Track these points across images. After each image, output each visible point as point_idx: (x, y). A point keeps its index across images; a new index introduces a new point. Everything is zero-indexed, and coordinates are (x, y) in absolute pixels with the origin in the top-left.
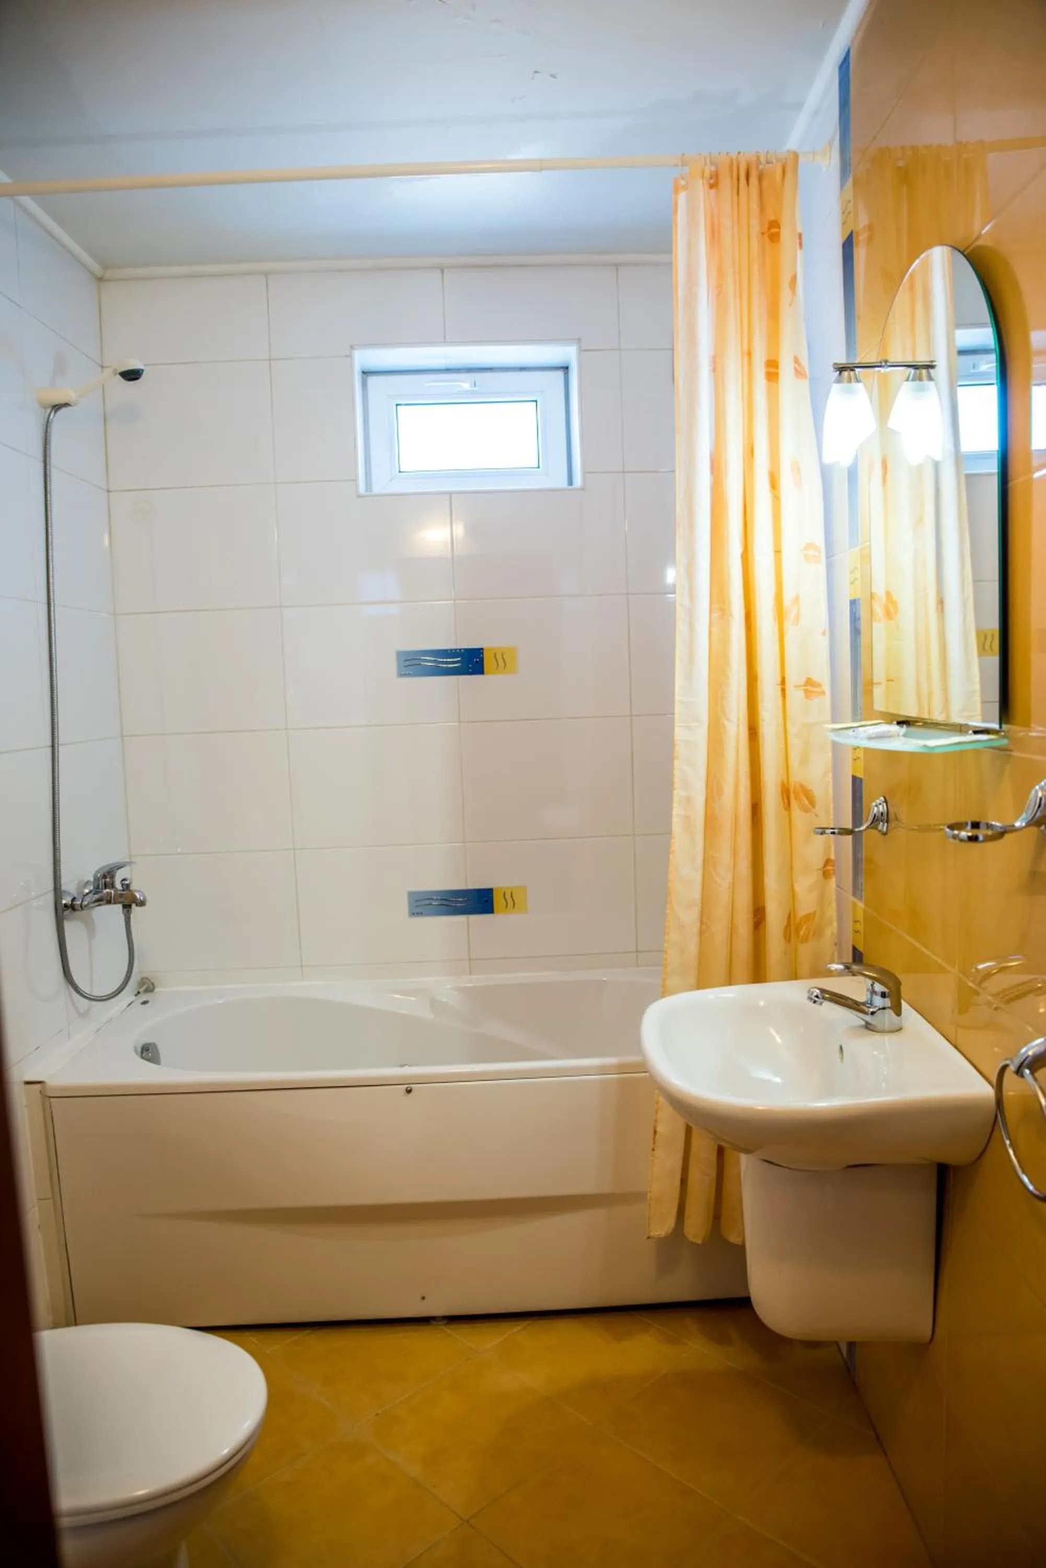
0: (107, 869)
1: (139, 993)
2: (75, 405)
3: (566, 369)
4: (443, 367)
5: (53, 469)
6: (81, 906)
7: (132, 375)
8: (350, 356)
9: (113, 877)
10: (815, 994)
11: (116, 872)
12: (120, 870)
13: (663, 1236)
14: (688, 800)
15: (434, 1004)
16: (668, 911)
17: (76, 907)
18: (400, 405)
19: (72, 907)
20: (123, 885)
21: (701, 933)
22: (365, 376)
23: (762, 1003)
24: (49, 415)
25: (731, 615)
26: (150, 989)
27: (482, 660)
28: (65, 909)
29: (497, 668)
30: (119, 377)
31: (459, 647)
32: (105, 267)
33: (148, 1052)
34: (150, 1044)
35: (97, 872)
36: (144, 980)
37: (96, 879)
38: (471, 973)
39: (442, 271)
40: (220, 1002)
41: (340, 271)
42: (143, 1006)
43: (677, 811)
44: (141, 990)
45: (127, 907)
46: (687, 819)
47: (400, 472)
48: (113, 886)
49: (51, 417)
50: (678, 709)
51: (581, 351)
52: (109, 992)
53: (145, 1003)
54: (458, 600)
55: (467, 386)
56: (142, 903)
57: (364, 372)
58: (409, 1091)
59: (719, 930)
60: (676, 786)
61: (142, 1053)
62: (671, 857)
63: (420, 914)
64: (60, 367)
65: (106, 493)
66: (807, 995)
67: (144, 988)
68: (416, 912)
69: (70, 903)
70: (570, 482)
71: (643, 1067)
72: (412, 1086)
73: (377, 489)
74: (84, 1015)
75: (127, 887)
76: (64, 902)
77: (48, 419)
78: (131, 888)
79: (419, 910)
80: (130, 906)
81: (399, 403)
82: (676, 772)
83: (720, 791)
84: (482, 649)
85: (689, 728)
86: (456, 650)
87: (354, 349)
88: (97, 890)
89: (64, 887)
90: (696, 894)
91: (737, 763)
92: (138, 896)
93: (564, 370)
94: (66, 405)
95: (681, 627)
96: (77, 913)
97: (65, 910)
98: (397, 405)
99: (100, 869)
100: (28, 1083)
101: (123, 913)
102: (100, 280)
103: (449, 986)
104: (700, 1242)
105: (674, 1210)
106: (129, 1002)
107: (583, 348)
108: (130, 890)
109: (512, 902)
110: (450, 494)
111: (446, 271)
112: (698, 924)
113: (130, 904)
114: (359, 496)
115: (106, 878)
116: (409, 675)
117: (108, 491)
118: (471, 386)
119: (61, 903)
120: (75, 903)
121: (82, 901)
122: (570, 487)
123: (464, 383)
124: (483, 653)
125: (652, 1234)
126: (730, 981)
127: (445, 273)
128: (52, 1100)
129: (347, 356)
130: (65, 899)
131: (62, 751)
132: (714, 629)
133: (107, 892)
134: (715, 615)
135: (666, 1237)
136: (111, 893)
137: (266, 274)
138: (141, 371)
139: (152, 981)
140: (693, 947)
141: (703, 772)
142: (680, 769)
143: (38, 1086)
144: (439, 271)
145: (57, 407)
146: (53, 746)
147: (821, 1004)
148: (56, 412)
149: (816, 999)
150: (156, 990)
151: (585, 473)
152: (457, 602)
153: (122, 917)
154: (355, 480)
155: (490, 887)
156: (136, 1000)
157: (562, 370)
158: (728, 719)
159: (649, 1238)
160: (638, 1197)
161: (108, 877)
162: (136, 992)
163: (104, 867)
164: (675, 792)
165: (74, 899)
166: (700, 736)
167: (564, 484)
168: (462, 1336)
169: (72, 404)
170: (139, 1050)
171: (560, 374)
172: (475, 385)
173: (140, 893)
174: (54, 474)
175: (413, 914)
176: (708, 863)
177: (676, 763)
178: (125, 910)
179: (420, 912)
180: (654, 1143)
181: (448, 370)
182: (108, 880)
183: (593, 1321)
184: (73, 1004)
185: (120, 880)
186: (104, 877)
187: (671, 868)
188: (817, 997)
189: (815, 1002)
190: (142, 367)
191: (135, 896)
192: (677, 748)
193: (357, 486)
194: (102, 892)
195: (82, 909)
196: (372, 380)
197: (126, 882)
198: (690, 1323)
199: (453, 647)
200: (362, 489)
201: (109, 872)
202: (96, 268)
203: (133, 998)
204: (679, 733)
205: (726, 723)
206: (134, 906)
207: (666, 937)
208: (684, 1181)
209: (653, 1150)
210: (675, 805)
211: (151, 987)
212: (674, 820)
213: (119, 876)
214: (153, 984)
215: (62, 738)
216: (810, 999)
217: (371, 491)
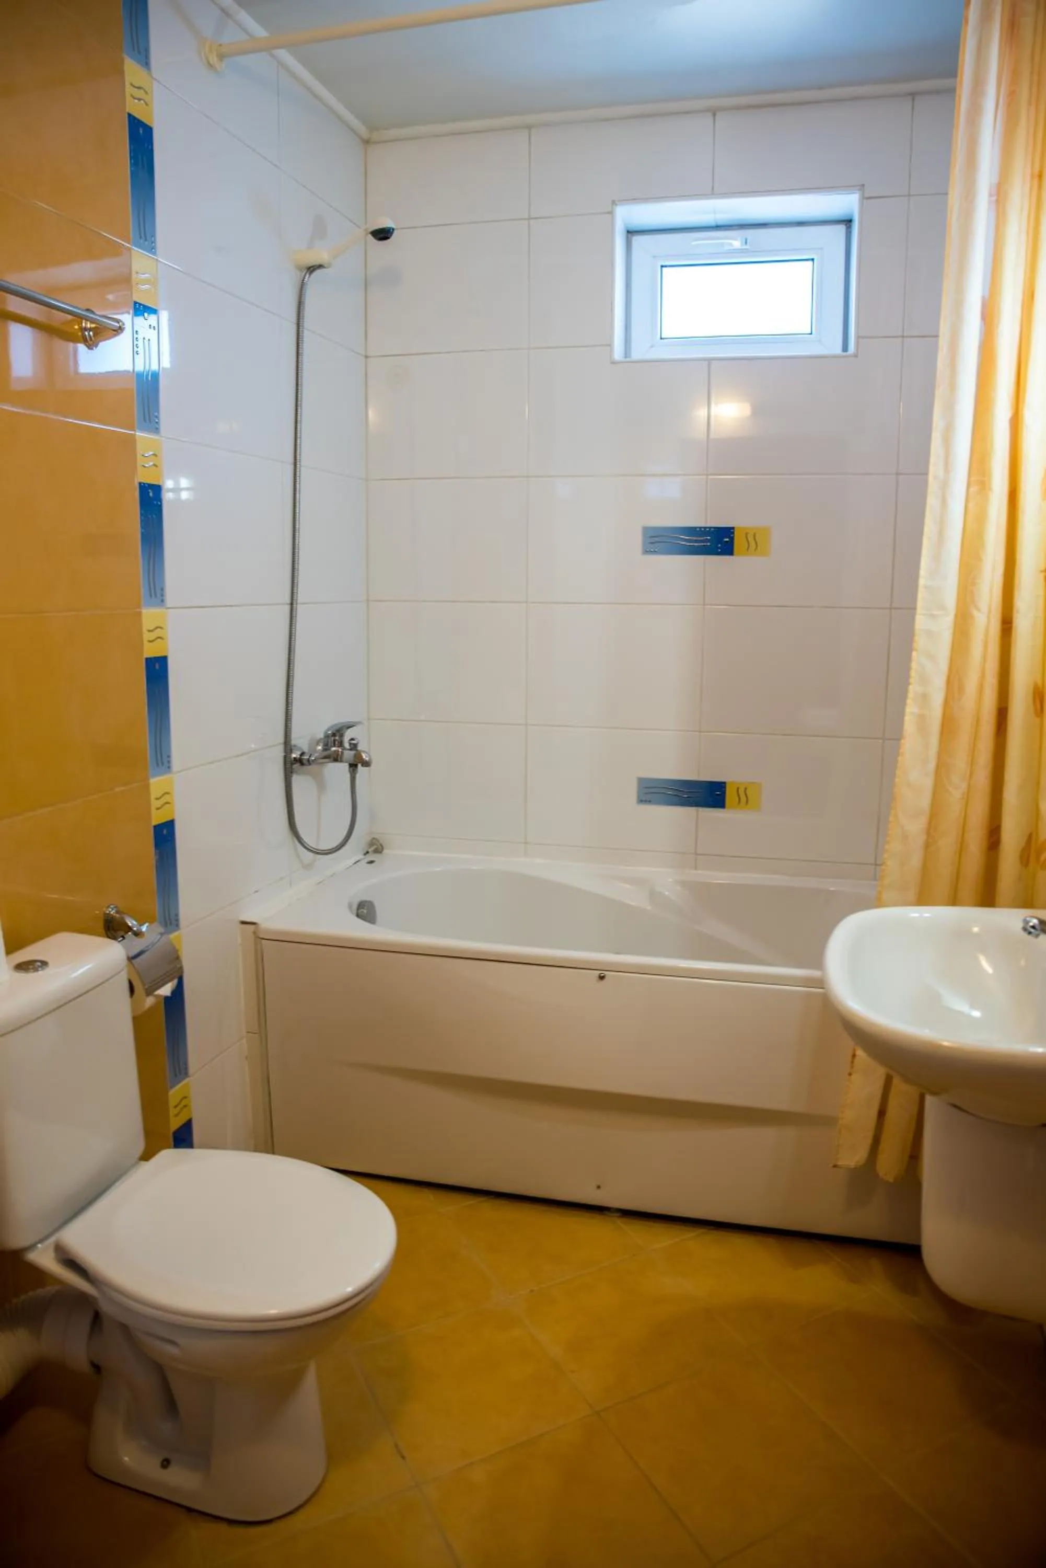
0: (335, 728)
1: (368, 852)
2: (328, 268)
3: (848, 222)
4: (713, 224)
5: (305, 332)
6: (308, 760)
7: (383, 234)
8: (611, 213)
9: (342, 736)
10: (1031, 924)
11: (345, 732)
12: (349, 730)
13: (853, 1167)
14: (924, 698)
15: (653, 895)
16: (891, 819)
17: (305, 762)
18: (666, 266)
19: (300, 761)
20: (350, 744)
21: (927, 845)
22: (630, 235)
23: (976, 930)
24: (304, 278)
25: (990, 489)
26: (379, 850)
27: (732, 539)
28: (294, 762)
29: (748, 549)
30: (370, 236)
31: (709, 525)
32: (372, 128)
33: (365, 911)
34: (366, 901)
35: (328, 730)
36: (374, 841)
37: (327, 736)
38: (696, 868)
39: (714, 115)
40: (438, 869)
41: (606, 120)
42: (368, 865)
43: (911, 709)
44: (370, 850)
45: (353, 766)
46: (922, 720)
47: (661, 338)
48: (341, 744)
49: (306, 280)
50: (921, 594)
51: (864, 198)
52: (330, 847)
53: (372, 862)
54: (711, 475)
55: (737, 244)
56: (366, 764)
57: (628, 232)
58: (602, 978)
59: (946, 845)
60: (912, 680)
61: (358, 909)
62: (900, 758)
63: (649, 802)
64: (319, 229)
65: (364, 359)
66: (1021, 925)
67: (373, 848)
68: (644, 799)
69: (299, 756)
70: (845, 348)
71: (820, 983)
72: (606, 973)
73: (636, 355)
74: (308, 867)
75: (354, 747)
76: (294, 756)
77: (303, 280)
78: (359, 748)
79: (649, 797)
80: (356, 766)
81: (664, 264)
82: (914, 665)
83: (961, 689)
84: (733, 528)
85: (933, 616)
86: (705, 528)
87: (616, 205)
88: (326, 747)
89: (294, 742)
90: (925, 802)
91: (984, 658)
92: (364, 757)
93: (846, 225)
94: (320, 266)
95: (932, 501)
96: (305, 768)
97: (295, 764)
98: (662, 266)
99: (332, 727)
100: (243, 923)
101: (350, 771)
102: (367, 142)
103: (671, 880)
104: (891, 1180)
105: (869, 1141)
106: (357, 860)
107: (867, 195)
108: (357, 750)
109: (745, 798)
110: (709, 361)
111: (718, 114)
112: (924, 837)
113: (355, 763)
114: (614, 363)
115: (335, 736)
116: (655, 552)
117: (366, 357)
118: (742, 245)
119: (290, 757)
120: (303, 757)
121: (310, 756)
122: (845, 354)
123: (735, 241)
124: (733, 533)
125: (839, 1163)
126: (954, 901)
127: (717, 118)
128: (264, 941)
129: (609, 213)
130: (295, 753)
131: (300, 610)
132: (971, 505)
133: (335, 751)
134: (973, 489)
135: (855, 1168)
136: (338, 751)
137: (529, 127)
138: (391, 230)
139: (381, 842)
140: (916, 861)
141: (944, 665)
142: (918, 661)
143: (252, 927)
144: (710, 115)
145: (311, 269)
146: (292, 604)
147: (1037, 936)
148: (310, 274)
149: (1032, 930)
150: (385, 851)
151: (858, 338)
152: (710, 477)
153: (348, 775)
154: (610, 345)
155: (723, 780)
156: (364, 859)
157: (845, 223)
158: (979, 610)
159: (835, 1166)
160: (828, 1121)
161: (338, 734)
162: (365, 852)
163: (336, 725)
164: (911, 687)
165: (303, 754)
166: (945, 626)
167: (838, 350)
168: (635, 1232)
169: (325, 266)
170: (355, 907)
171: (842, 228)
172: (746, 243)
173: (367, 755)
174: (307, 335)
175: (641, 801)
176: (942, 768)
177: (914, 654)
178: (351, 769)
179: (648, 800)
180: (852, 1067)
181: (718, 227)
182: (337, 738)
183: (771, 1241)
184: (298, 856)
185: (349, 738)
186: (334, 735)
187: (898, 772)
188: (1033, 927)
189: (1030, 933)
190: (393, 226)
191: (362, 757)
192: (916, 638)
193: (611, 351)
194: (329, 749)
195: (310, 764)
196: (637, 240)
197: (353, 742)
198: (876, 1264)
199: (702, 524)
200: (618, 353)
201: (338, 731)
202: (363, 130)
203: (362, 857)
204: (921, 622)
205: (975, 613)
206: (359, 765)
207: (887, 847)
208: (882, 1113)
209: (850, 1074)
210: (909, 701)
211: (380, 847)
212: (907, 719)
213: (348, 735)
214: (381, 845)
215: (301, 597)
216: (1025, 929)
217: (630, 357)
